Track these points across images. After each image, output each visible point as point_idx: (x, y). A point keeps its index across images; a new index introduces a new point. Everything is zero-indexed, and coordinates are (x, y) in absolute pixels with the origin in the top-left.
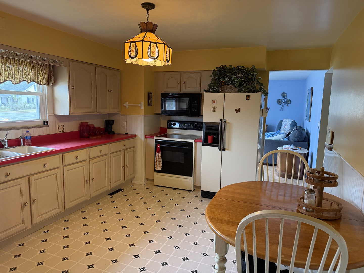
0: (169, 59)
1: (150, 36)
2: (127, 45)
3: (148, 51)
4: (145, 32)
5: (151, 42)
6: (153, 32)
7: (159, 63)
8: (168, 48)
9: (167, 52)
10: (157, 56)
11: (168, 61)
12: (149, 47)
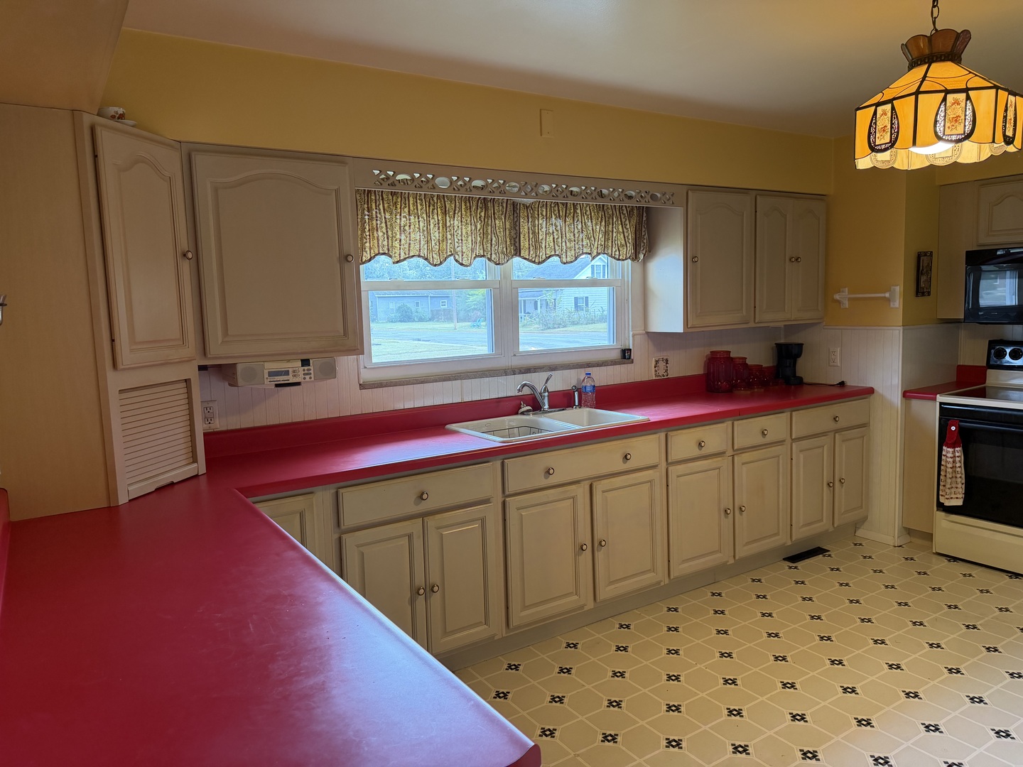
0: (1014, 135)
1: (945, 73)
2: (863, 118)
3: (936, 121)
4: (925, 63)
5: (947, 92)
6: (954, 56)
7: (971, 153)
8: (1011, 98)
9: (1006, 110)
10: (968, 130)
11: (1008, 141)
12: (939, 108)
